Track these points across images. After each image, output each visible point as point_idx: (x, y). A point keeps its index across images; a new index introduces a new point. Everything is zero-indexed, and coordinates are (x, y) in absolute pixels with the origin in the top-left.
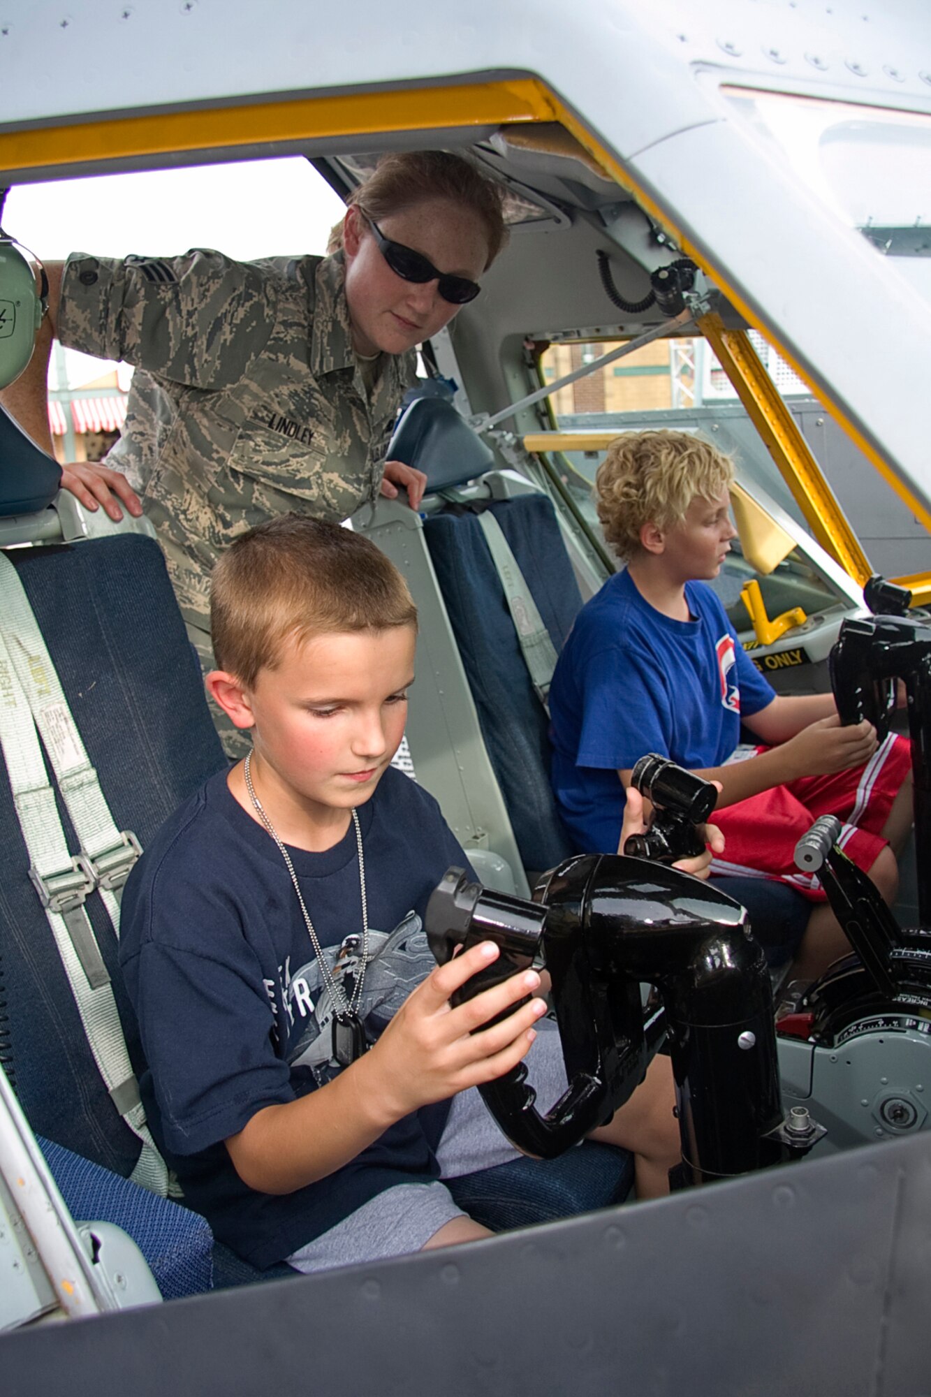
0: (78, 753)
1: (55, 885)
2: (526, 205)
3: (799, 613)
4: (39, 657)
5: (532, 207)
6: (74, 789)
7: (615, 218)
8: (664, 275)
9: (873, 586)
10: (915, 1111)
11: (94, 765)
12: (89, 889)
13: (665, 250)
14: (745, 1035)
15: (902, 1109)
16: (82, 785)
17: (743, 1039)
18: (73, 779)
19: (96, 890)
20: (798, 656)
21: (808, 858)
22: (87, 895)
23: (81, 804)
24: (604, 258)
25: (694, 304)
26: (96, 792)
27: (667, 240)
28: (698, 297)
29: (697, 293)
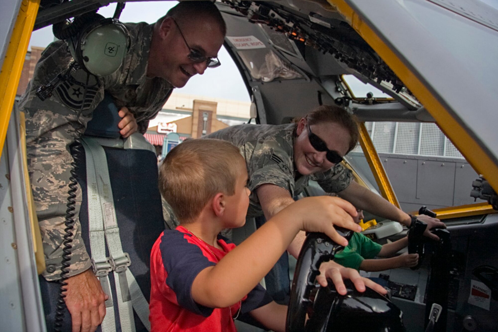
0: (114, 221)
1: (99, 266)
2: (296, 73)
3: (375, 222)
4: (107, 185)
5: (298, 74)
6: (110, 233)
7: (324, 81)
8: (339, 100)
9: (423, 210)
11: (119, 226)
12: (110, 270)
13: (340, 93)
16: (113, 233)
18: (110, 230)
19: (113, 271)
20: (373, 236)
22: (109, 272)
23: (112, 240)
24: (320, 93)
26: (118, 236)
27: (341, 90)
28: (350, 109)
29: (349, 108)
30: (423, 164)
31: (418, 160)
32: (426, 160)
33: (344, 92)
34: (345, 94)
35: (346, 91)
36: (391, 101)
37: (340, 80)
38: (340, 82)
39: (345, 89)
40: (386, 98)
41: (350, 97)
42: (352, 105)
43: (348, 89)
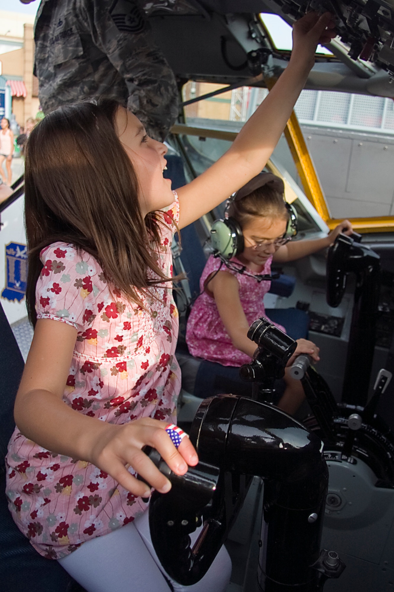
7: (233, 20)
8: (254, 54)
10: (340, 497)
13: (254, 42)
14: (312, 515)
15: (333, 498)
17: (311, 517)
21: (297, 373)
24: (224, 40)
25: (266, 71)
27: (256, 37)
28: (268, 68)
29: (268, 66)
30: (359, 145)
31: (352, 139)
32: (364, 141)
33: (260, 39)
34: (263, 43)
35: (264, 37)
36: (332, 60)
37: (256, 20)
38: (256, 23)
39: (263, 34)
40: (323, 54)
41: (270, 48)
42: (271, 61)
43: (267, 35)
